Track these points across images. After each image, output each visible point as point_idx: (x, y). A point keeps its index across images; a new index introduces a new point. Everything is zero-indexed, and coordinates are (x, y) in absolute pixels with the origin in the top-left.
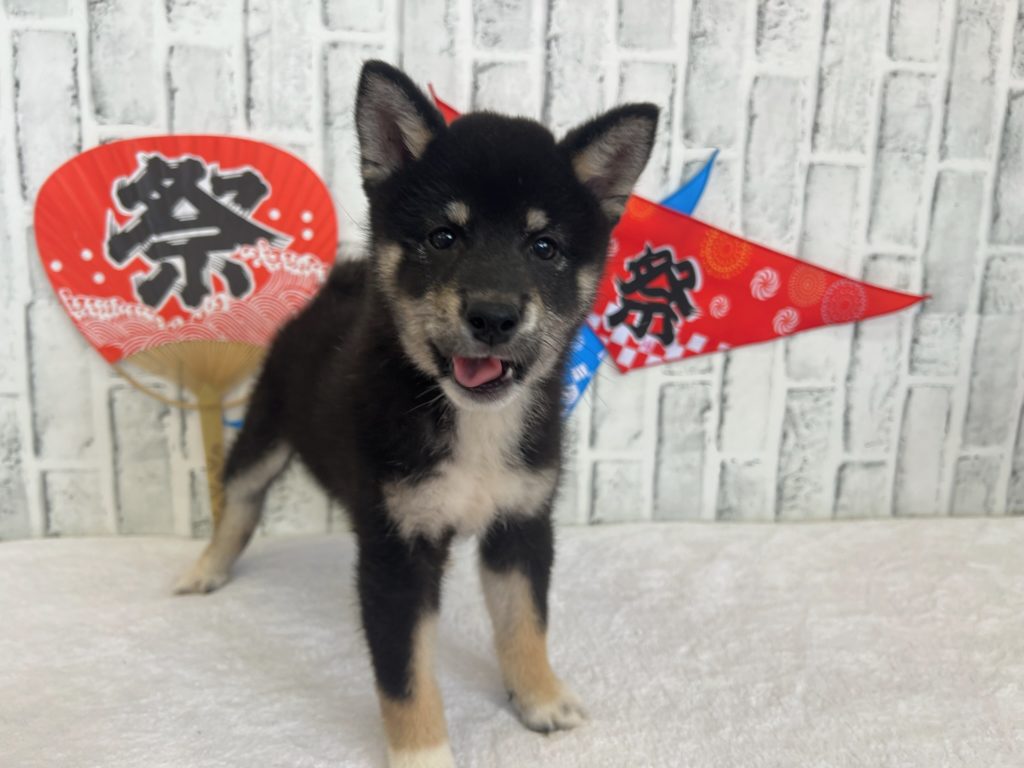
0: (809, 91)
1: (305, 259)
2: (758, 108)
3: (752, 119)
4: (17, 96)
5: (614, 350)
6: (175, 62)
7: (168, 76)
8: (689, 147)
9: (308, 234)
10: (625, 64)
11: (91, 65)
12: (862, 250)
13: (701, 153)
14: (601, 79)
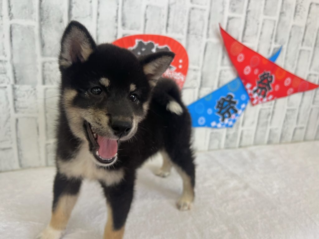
0: (303, 30)
1: (179, 74)
2: (292, 34)
3: (290, 37)
4: (98, 18)
5: (252, 100)
6: (148, 11)
7: (145, 15)
8: (276, 44)
9: (180, 67)
10: (264, 20)
11: (123, 9)
12: (308, 73)
13: (278, 46)
14: (258, 24)
